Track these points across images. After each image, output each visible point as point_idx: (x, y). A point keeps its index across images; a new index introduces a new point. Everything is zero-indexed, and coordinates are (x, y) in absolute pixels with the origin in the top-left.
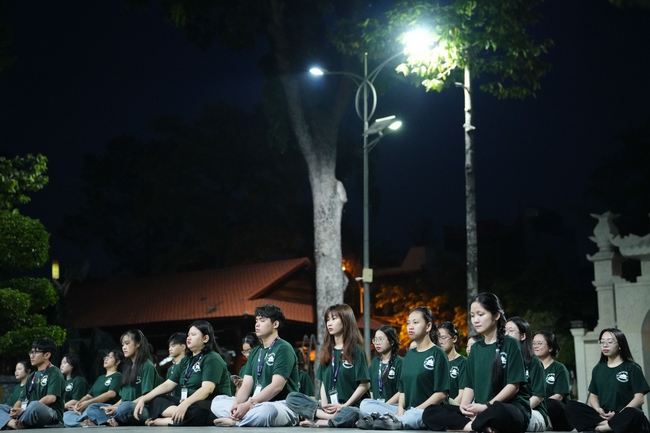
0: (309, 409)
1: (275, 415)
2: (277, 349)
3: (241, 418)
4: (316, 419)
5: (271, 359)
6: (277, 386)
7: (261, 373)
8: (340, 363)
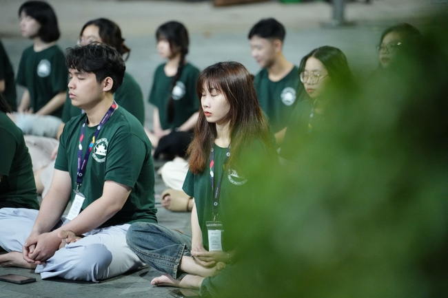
0: (167, 256)
1: (108, 261)
2: (112, 131)
3: (45, 261)
4: (181, 273)
5: (101, 150)
6: (113, 203)
7: (83, 171)
8: (224, 175)
